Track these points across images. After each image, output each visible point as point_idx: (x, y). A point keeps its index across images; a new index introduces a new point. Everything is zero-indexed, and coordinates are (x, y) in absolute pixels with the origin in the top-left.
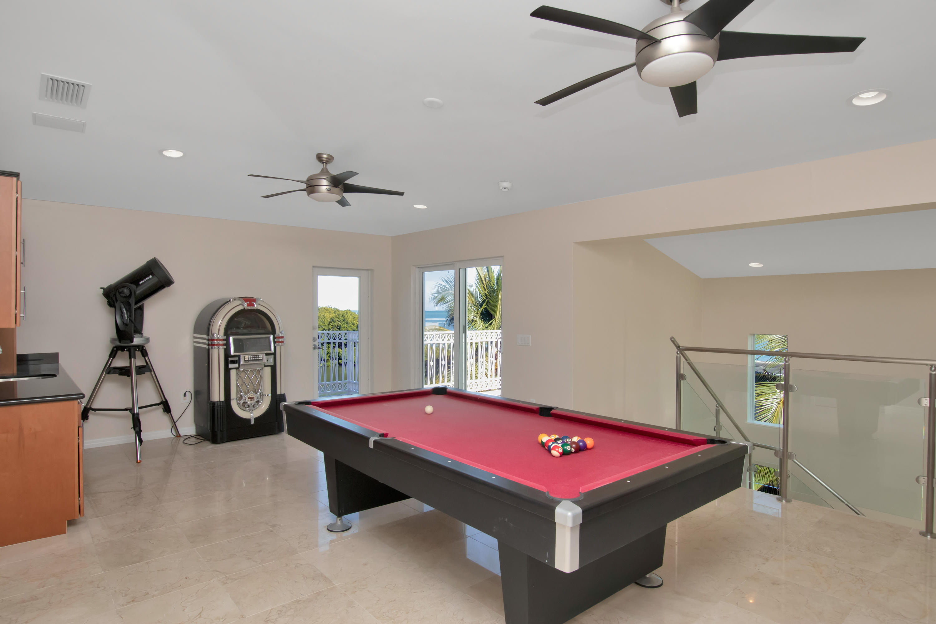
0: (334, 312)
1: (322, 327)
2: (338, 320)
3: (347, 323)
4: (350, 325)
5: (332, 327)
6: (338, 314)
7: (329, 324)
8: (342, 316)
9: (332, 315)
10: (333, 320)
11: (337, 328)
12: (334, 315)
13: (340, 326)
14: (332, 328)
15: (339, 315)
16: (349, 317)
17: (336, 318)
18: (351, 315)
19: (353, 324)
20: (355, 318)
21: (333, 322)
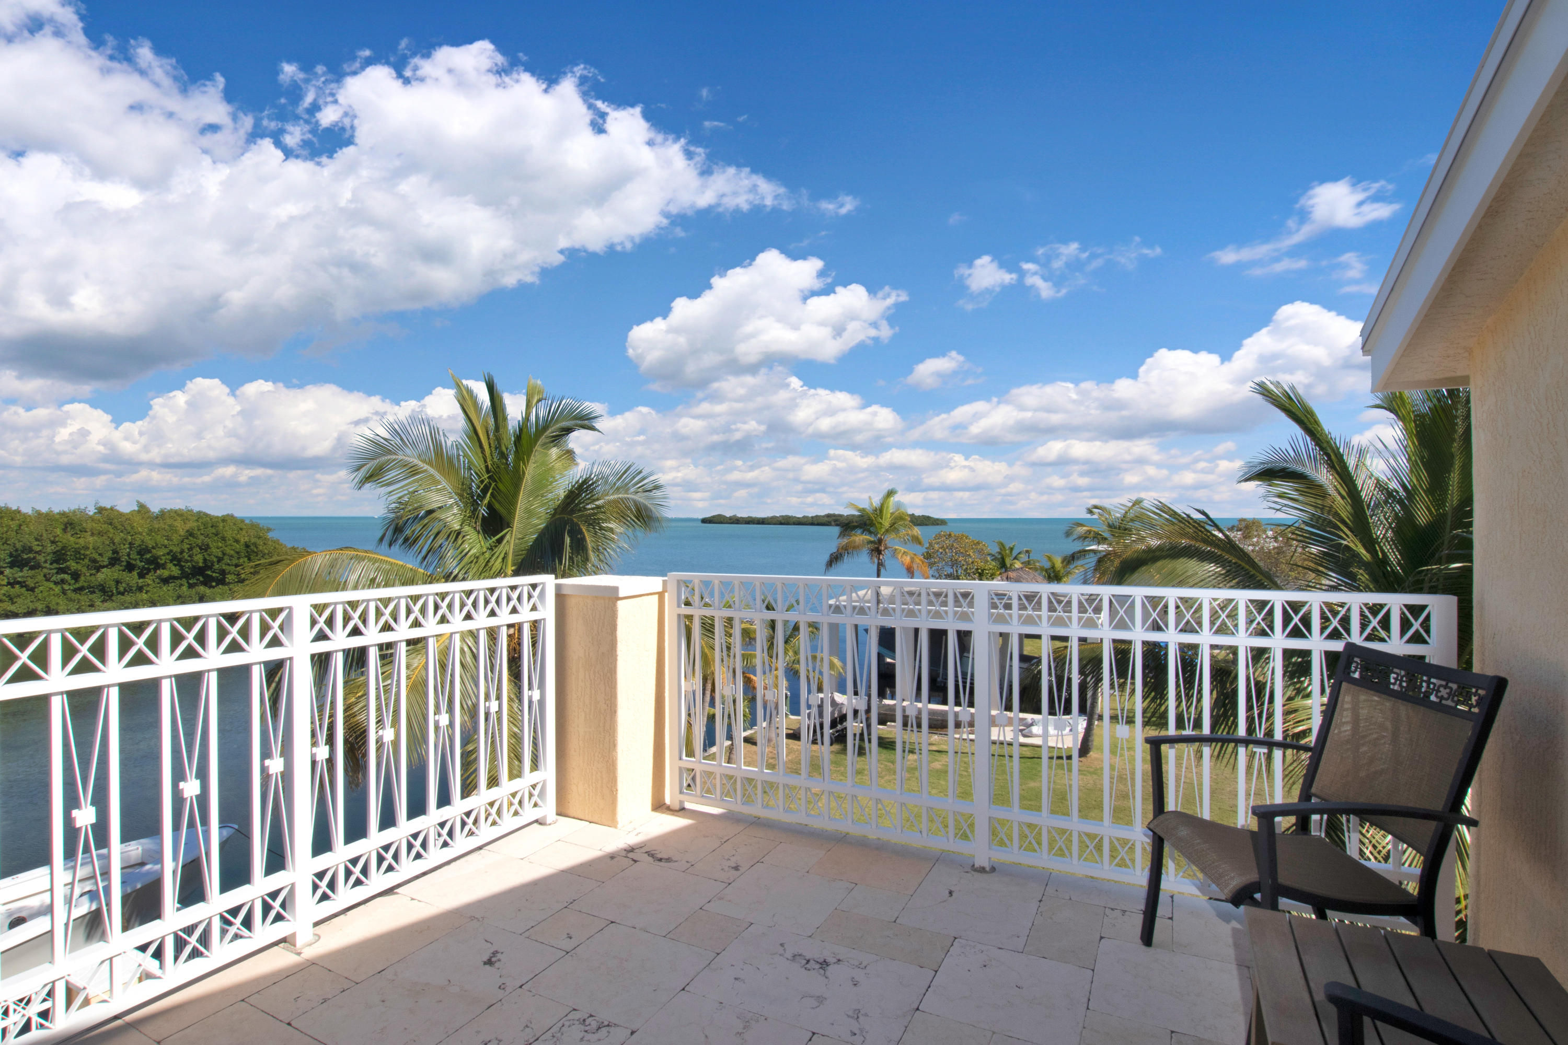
0: (195, 518)
1: (166, 547)
2: (202, 534)
3: (224, 539)
4: (229, 543)
5: (189, 546)
6: (202, 523)
7: (182, 541)
8: (212, 527)
9: (191, 524)
10: (190, 534)
11: (201, 549)
12: (195, 524)
13: (208, 545)
14: (188, 549)
15: (204, 524)
16: (227, 528)
17: (198, 530)
18: (235, 524)
19: (237, 541)
20: (241, 529)
21: (191, 538)
